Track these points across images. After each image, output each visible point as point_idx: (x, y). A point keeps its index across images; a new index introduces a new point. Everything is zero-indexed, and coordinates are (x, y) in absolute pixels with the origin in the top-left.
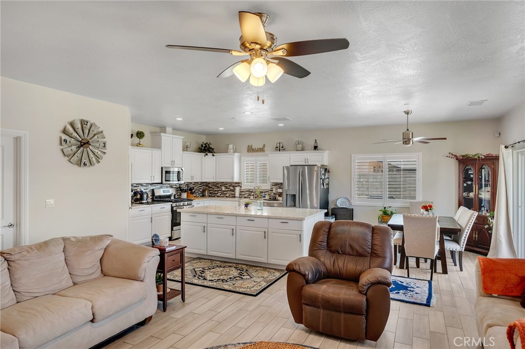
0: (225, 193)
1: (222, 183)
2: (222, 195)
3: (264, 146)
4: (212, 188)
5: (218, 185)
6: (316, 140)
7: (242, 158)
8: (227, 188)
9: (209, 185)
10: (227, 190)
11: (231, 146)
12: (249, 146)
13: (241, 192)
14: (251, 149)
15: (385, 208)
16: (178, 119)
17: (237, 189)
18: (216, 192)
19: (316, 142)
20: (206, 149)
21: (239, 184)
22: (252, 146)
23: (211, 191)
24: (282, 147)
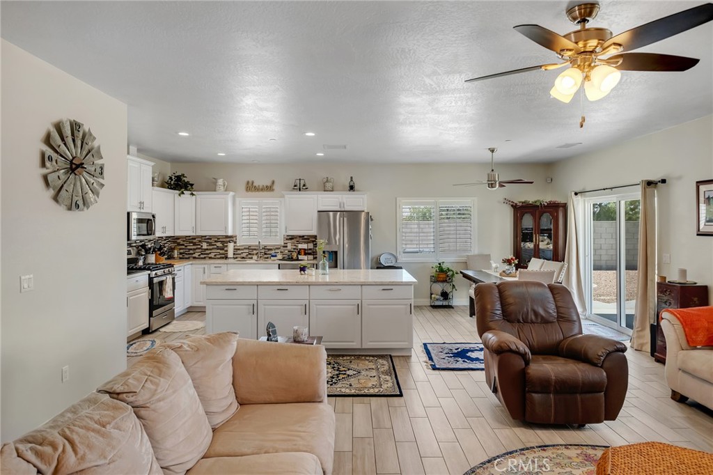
0: (207, 252)
1: (202, 236)
2: (202, 256)
3: (273, 182)
4: (183, 245)
5: (194, 241)
6: (352, 178)
7: (238, 200)
8: (210, 244)
9: (178, 241)
10: (211, 247)
11: (220, 182)
12: (248, 182)
13: (236, 250)
14: (251, 187)
15: (440, 264)
16: (180, 134)
17: (231, 246)
18: (191, 252)
19: (352, 180)
20: (179, 184)
21: (231, 239)
22: (253, 182)
23: (182, 251)
24: (304, 185)
